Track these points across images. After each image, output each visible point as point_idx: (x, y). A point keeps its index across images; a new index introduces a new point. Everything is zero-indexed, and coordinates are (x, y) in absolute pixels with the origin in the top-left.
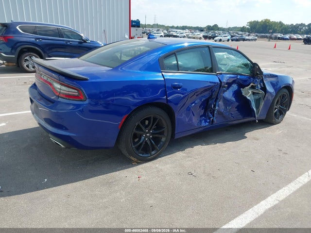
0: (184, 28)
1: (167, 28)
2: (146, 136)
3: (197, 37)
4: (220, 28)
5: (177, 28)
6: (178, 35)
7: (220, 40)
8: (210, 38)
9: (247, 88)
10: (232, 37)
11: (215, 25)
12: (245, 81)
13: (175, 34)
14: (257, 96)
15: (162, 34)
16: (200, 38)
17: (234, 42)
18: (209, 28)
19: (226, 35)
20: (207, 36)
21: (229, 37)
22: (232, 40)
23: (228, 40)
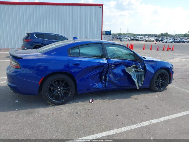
0: (145, 35)
1: (134, 35)
2: (58, 91)
3: (151, 40)
4: (170, 35)
5: (141, 35)
6: (139, 39)
7: (166, 42)
8: (160, 41)
9: (129, 67)
10: (175, 40)
11: (166, 33)
12: (129, 63)
13: (137, 38)
14: (140, 73)
15: (129, 39)
16: (153, 41)
17: (176, 43)
18: (162, 35)
19: (171, 39)
20: (157, 40)
21: (172, 40)
22: (175, 42)
23: (172, 42)
